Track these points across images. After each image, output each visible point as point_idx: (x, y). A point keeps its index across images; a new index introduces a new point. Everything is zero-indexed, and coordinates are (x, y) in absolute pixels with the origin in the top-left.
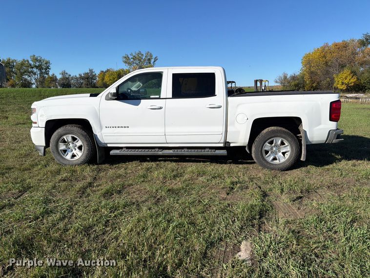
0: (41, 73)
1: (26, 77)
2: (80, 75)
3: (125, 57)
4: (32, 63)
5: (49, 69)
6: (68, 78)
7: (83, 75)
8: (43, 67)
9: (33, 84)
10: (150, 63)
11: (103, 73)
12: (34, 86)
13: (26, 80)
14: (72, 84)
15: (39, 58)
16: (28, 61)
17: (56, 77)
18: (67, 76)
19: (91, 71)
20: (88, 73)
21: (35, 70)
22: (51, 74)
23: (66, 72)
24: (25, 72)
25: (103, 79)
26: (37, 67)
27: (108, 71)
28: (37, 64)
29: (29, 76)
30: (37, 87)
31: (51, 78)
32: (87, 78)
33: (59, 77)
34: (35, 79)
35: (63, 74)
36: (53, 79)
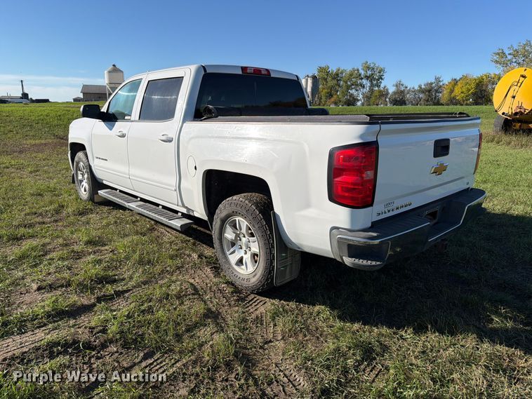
0: (372, 85)
1: (353, 91)
2: (420, 87)
3: (498, 54)
4: (362, 72)
5: (382, 79)
6: (402, 92)
7: (423, 87)
8: (375, 77)
9: (358, 100)
11: (455, 82)
12: (359, 103)
13: (351, 95)
14: (408, 100)
15: (372, 65)
16: (358, 70)
17: (387, 90)
18: (402, 89)
19: (438, 80)
20: (432, 84)
21: (364, 82)
22: (382, 85)
23: (403, 82)
24: (352, 85)
25: (452, 91)
26: (367, 77)
27: (464, 78)
28: (369, 73)
29: (357, 90)
30: (363, 104)
31: (380, 91)
32: (429, 91)
33: (392, 90)
34: (363, 94)
35: (397, 86)
36: (383, 94)
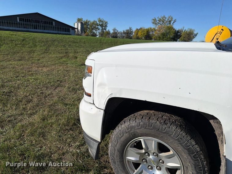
0: (102, 29)
1: (94, 31)
2: (124, 31)
3: (154, 20)
4: (98, 23)
5: (107, 26)
6: (116, 33)
7: (125, 31)
8: (104, 25)
9: (97, 35)
10: (170, 24)
11: (138, 30)
12: (98, 37)
13: (94, 33)
14: (118, 37)
15: (102, 20)
16: (96, 21)
17: (110, 31)
18: (116, 31)
19: (130, 29)
20: (128, 30)
21: (99, 27)
22: (107, 30)
23: (116, 29)
24: (94, 28)
25: (137, 34)
26: (100, 25)
27: (141, 29)
28: (101, 23)
29: (96, 31)
31: (107, 32)
32: (128, 33)
33: (112, 32)
34: (99, 33)
35: (114, 30)
36: (108, 33)
